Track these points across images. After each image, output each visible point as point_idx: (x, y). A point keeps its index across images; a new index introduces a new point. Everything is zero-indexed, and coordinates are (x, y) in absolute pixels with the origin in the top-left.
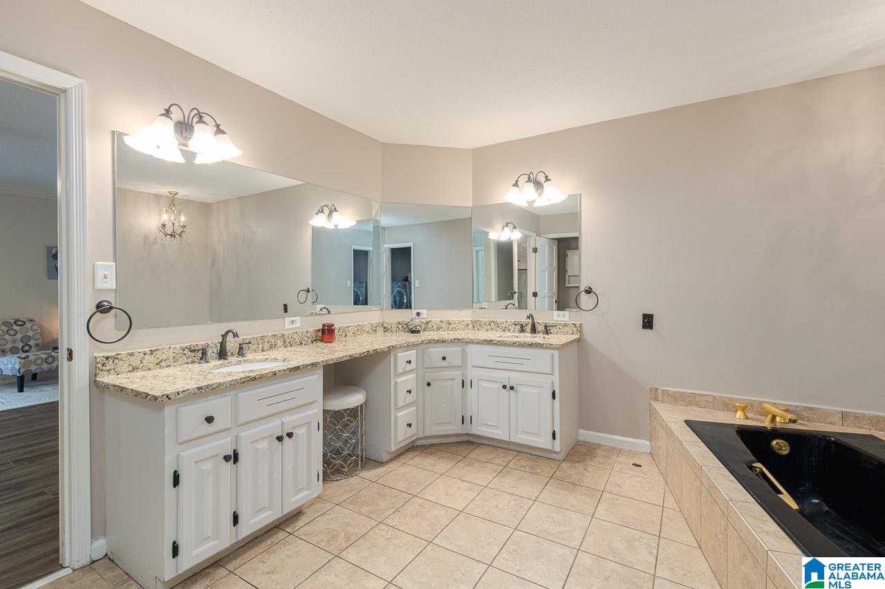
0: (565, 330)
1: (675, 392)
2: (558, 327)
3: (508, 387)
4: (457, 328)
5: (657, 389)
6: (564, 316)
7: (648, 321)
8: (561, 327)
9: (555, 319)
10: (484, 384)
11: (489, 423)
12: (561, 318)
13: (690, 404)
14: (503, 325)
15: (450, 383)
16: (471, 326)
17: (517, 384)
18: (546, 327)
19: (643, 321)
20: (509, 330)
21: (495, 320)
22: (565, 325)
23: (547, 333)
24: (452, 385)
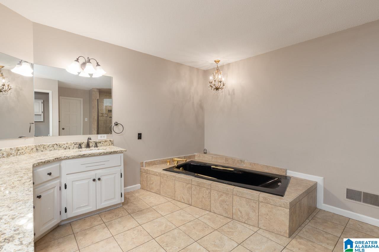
0: (105, 143)
1: (149, 162)
2: (101, 143)
3: (97, 180)
4: (24, 152)
5: (143, 162)
6: (104, 137)
7: (140, 136)
8: (103, 142)
9: (99, 139)
10: (77, 183)
11: (82, 206)
12: (103, 138)
13: (153, 165)
14: (65, 146)
15: (52, 191)
16: (35, 149)
17: (101, 176)
18: (96, 143)
19: (138, 136)
20: (69, 148)
21: (57, 143)
22: (106, 141)
23: (97, 147)
24: (53, 192)
